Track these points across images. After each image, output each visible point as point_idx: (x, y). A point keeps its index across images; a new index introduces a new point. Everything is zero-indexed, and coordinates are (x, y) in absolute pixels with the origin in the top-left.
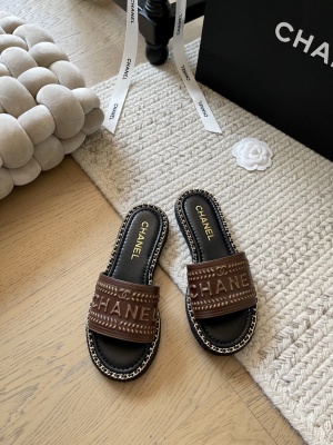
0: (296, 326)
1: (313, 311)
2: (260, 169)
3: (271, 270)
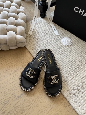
2: (69, 45)
3: (72, 71)
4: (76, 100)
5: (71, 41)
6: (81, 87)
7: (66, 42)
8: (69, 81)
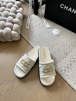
0: (68, 65)
1: (72, 62)
2: (59, 35)
3: (62, 54)
4: (67, 75)
5: (60, 32)
6: (69, 65)
7: (56, 32)
8: (60, 61)
